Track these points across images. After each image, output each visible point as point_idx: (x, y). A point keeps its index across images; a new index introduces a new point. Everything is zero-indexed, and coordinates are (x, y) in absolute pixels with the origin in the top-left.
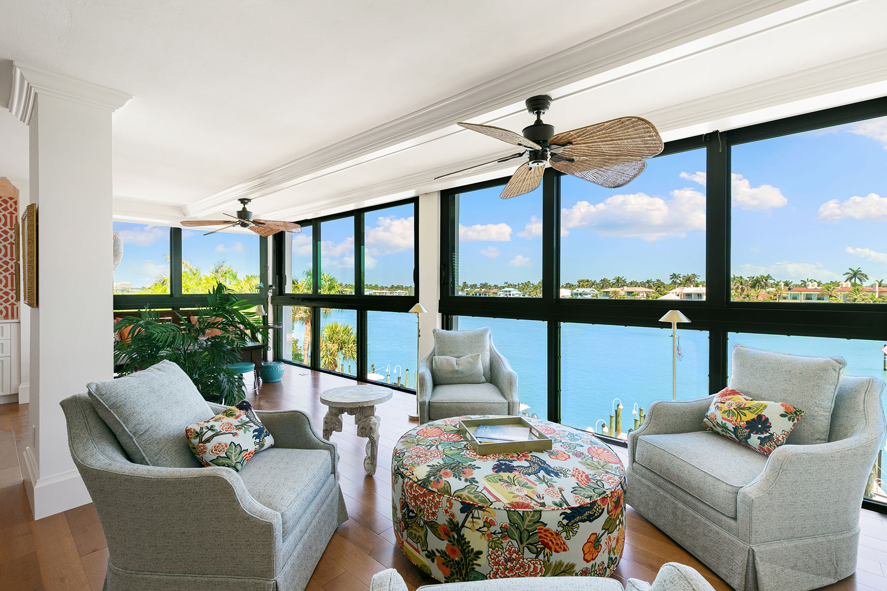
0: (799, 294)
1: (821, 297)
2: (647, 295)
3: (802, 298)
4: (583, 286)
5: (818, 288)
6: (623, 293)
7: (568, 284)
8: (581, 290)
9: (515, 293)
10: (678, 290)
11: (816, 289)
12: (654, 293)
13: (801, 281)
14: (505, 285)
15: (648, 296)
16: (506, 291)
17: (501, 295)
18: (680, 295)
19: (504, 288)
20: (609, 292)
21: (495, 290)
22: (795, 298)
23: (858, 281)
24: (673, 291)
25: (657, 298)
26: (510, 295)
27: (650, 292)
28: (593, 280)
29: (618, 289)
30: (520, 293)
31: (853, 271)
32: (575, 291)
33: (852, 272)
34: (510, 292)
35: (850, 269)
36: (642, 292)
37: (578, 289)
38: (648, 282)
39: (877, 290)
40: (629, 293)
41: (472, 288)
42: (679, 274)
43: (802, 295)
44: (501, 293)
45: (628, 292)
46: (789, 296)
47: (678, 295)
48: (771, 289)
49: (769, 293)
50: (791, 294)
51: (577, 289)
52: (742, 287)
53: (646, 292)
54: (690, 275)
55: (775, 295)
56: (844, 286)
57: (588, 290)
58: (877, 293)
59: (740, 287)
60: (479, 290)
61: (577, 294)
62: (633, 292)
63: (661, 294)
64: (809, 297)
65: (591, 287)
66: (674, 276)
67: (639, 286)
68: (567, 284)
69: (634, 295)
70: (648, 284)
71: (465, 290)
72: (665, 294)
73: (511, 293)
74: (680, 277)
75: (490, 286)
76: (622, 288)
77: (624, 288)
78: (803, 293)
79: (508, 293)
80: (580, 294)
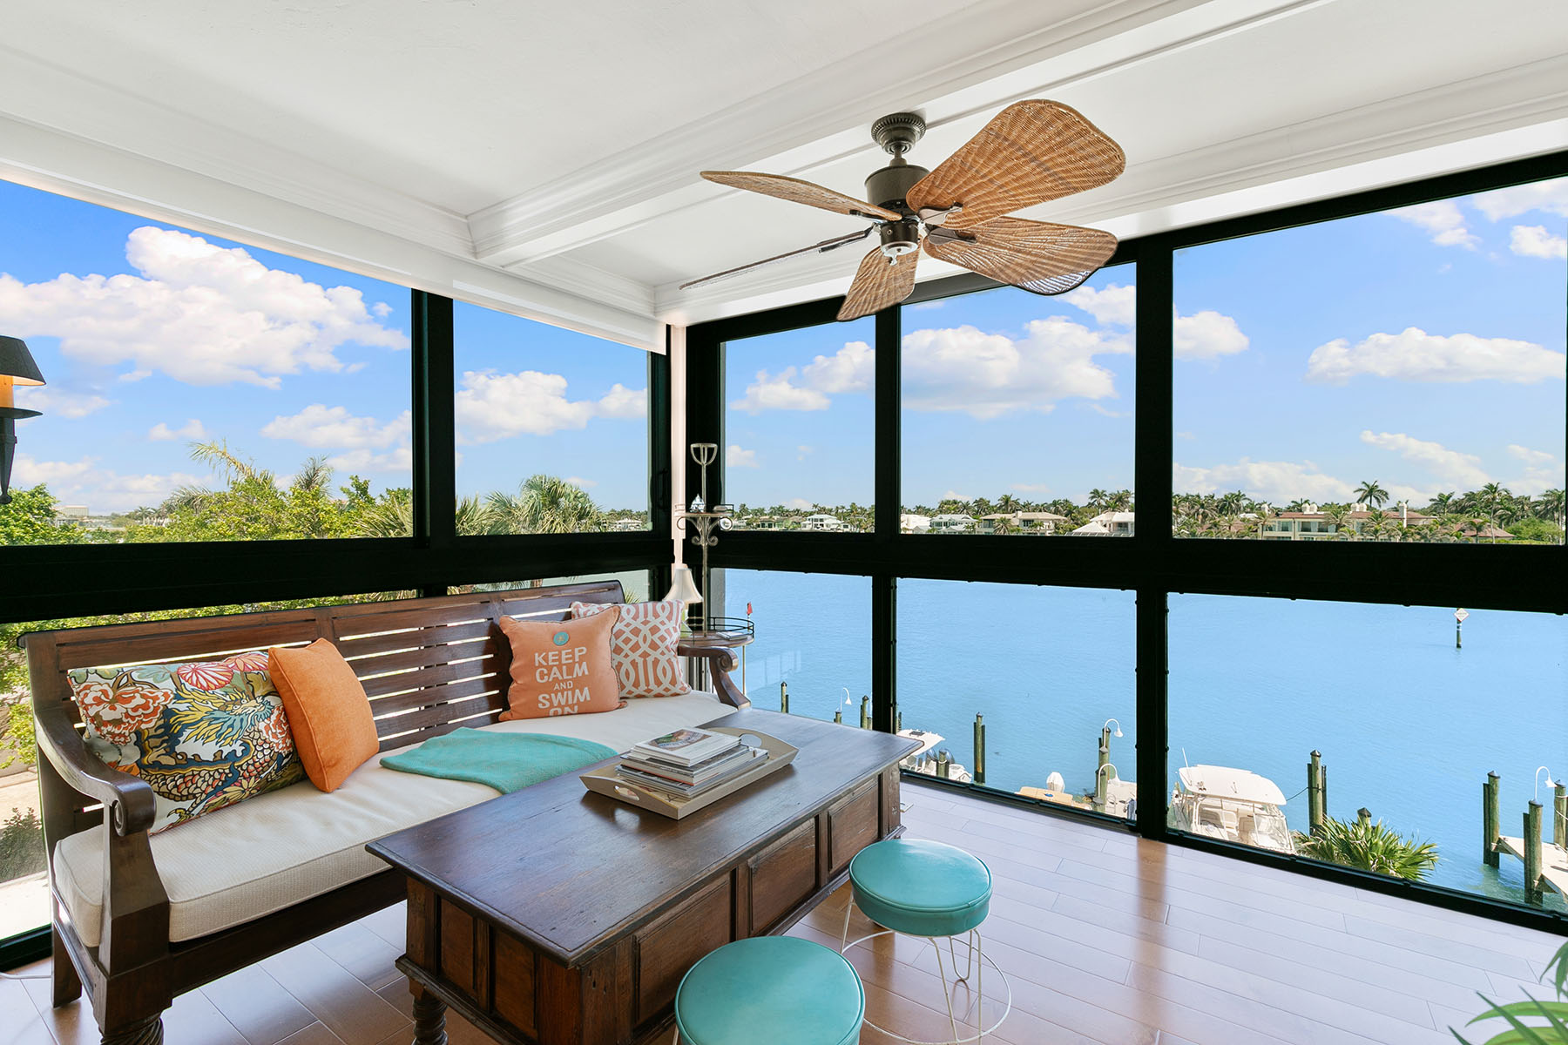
0: (1291, 522)
1: (1325, 527)
2: (1056, 524)
3: (1296, 529)
4: (947, 512)
5: (1319, 513)
6: (1015, 522)
7: (920, 507)
8: (946, 518)
9: (831, 524)
10: (1104, 517)
11: (1315, 514)
12: (1066, 522)
13: (1293, 502)
14: (814, 509)
15: (1056, 527)
16: (816, 520)
17: (808, 526)
18: (1108, 525)
19: (811, 514)
20: (994, 520)
21: (796, 518)
22: (1285, 529)
23: (1375, 504)
24: (1096, 518)
25: (1071, 530)
26: (822, 525)
27: (1059, 520)
28: (964, 502)
29: (1008, 516)
30: (839, 522)
31: (1368, 486)
32: (937, 519)
33: (1366, 488)
34: (822, 520)
35: (1364, 483)
36: (1048, 520)
37: (943, 516)
38: (1055, 503)
39: (1405, 516)
40: (1027, 522)
41: (756, 515)
42: (1103, 491)
43: (1296, 524)
44: (808, 522)
45: (1024, 521)
46: (1277, 525)
47: (1105, 526)
48: (1249, 516)
49: (1243, 520)
50: (1279, 522)
51: (939, 516)
52: (1204, 512)
53: (1053, 520)
54: (1121, 492)
55: (1256, 524)
56: (1357, 510)
57: (957, 517)
58: (1405, 521)
59: (1201, 511)
60: (767, 517)
61: (939, 524)
62: (1033, 521)
63: (1077, 524)
64: (1306, 526)
65: (962, 512)
66: (1096, 493)
67: (1040, 511)
68: (918, 508)
69: (1036, 526)
70: (1056, 507)
71: (744, 517)
72: (1084, 524)
73: (825, 523)
74: (1106, 496)
75: (787, 511)
76: (1014, 514)
77: (1017, 514)
78: (1297, 520)
79: (819, 523)
80: (946, 524)
